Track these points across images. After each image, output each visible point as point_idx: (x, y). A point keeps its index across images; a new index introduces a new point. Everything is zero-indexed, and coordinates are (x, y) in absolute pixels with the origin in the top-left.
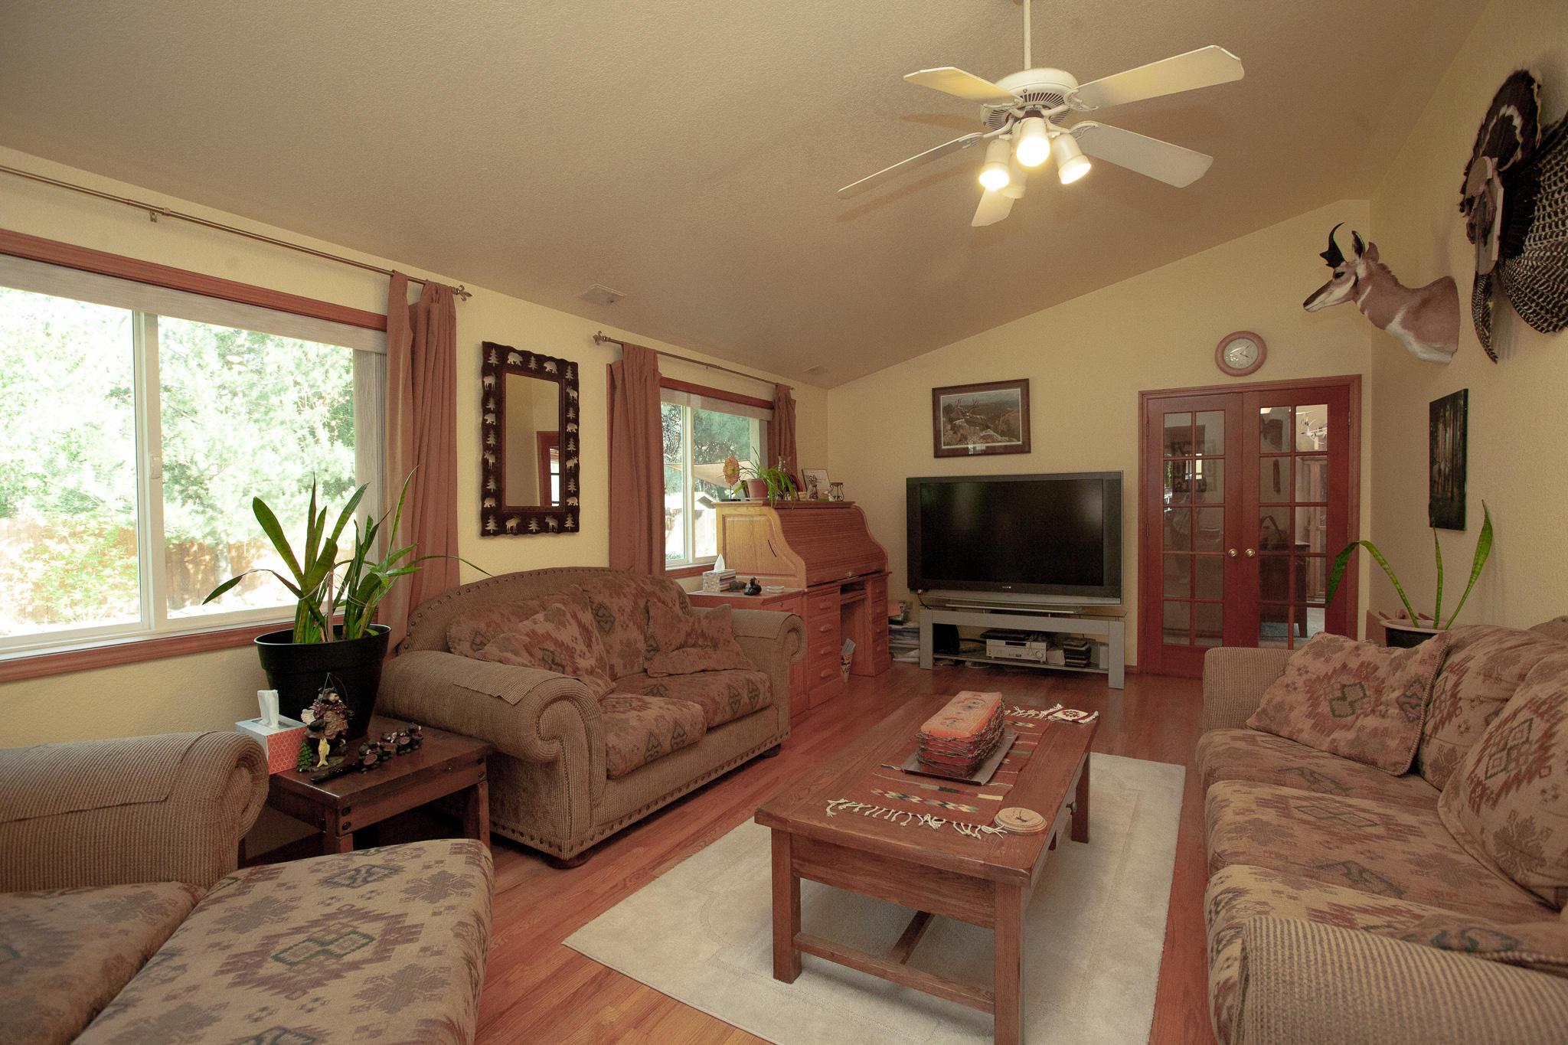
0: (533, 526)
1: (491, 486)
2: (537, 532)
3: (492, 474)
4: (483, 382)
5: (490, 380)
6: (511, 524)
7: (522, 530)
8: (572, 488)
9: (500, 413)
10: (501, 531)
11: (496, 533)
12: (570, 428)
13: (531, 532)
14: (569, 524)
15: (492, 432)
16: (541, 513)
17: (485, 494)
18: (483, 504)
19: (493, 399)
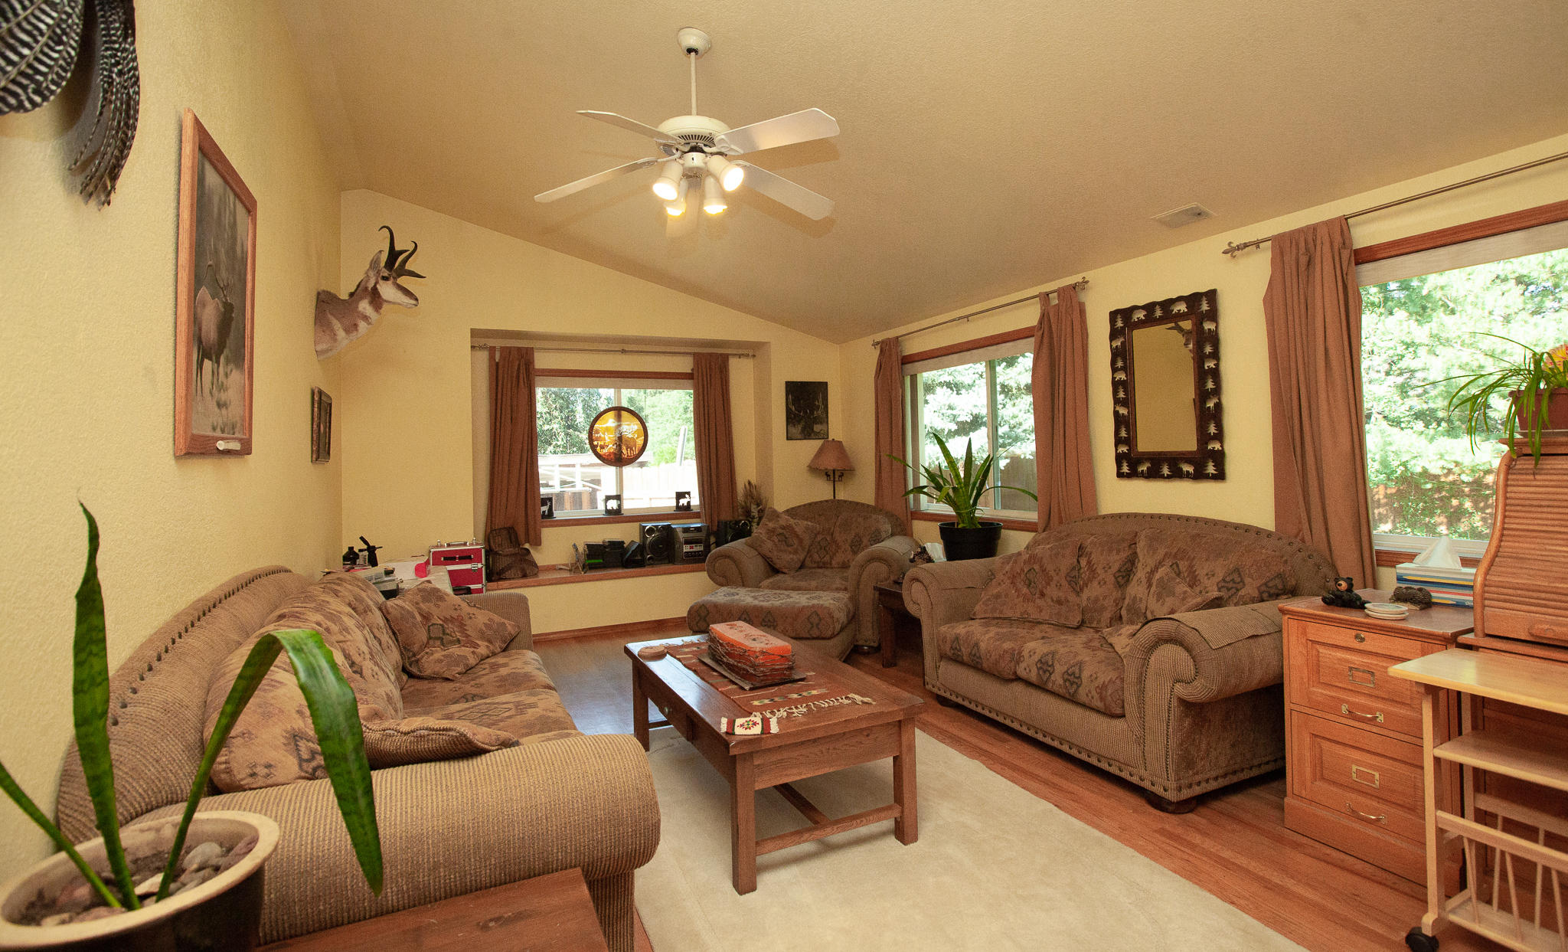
0: (1166, 471)
1: (1123, 434)
2: (1169, 477)
3: (1125, 424)
4: (1111, 346)
5: (1118, 343)
6: (1143, 468)
7: (1153, 474)
8: (1212, 430)
9: (1128, 369)
10: (1133, 474)
11: (1129, 476)
12: (1210, 364)
13: (1162, 477)
14: (1211, 469)
15: (1120, 387)
16: (1174, 458)
17: (1118, 441)
18: (1116, 450)
19: (1122, 357)
